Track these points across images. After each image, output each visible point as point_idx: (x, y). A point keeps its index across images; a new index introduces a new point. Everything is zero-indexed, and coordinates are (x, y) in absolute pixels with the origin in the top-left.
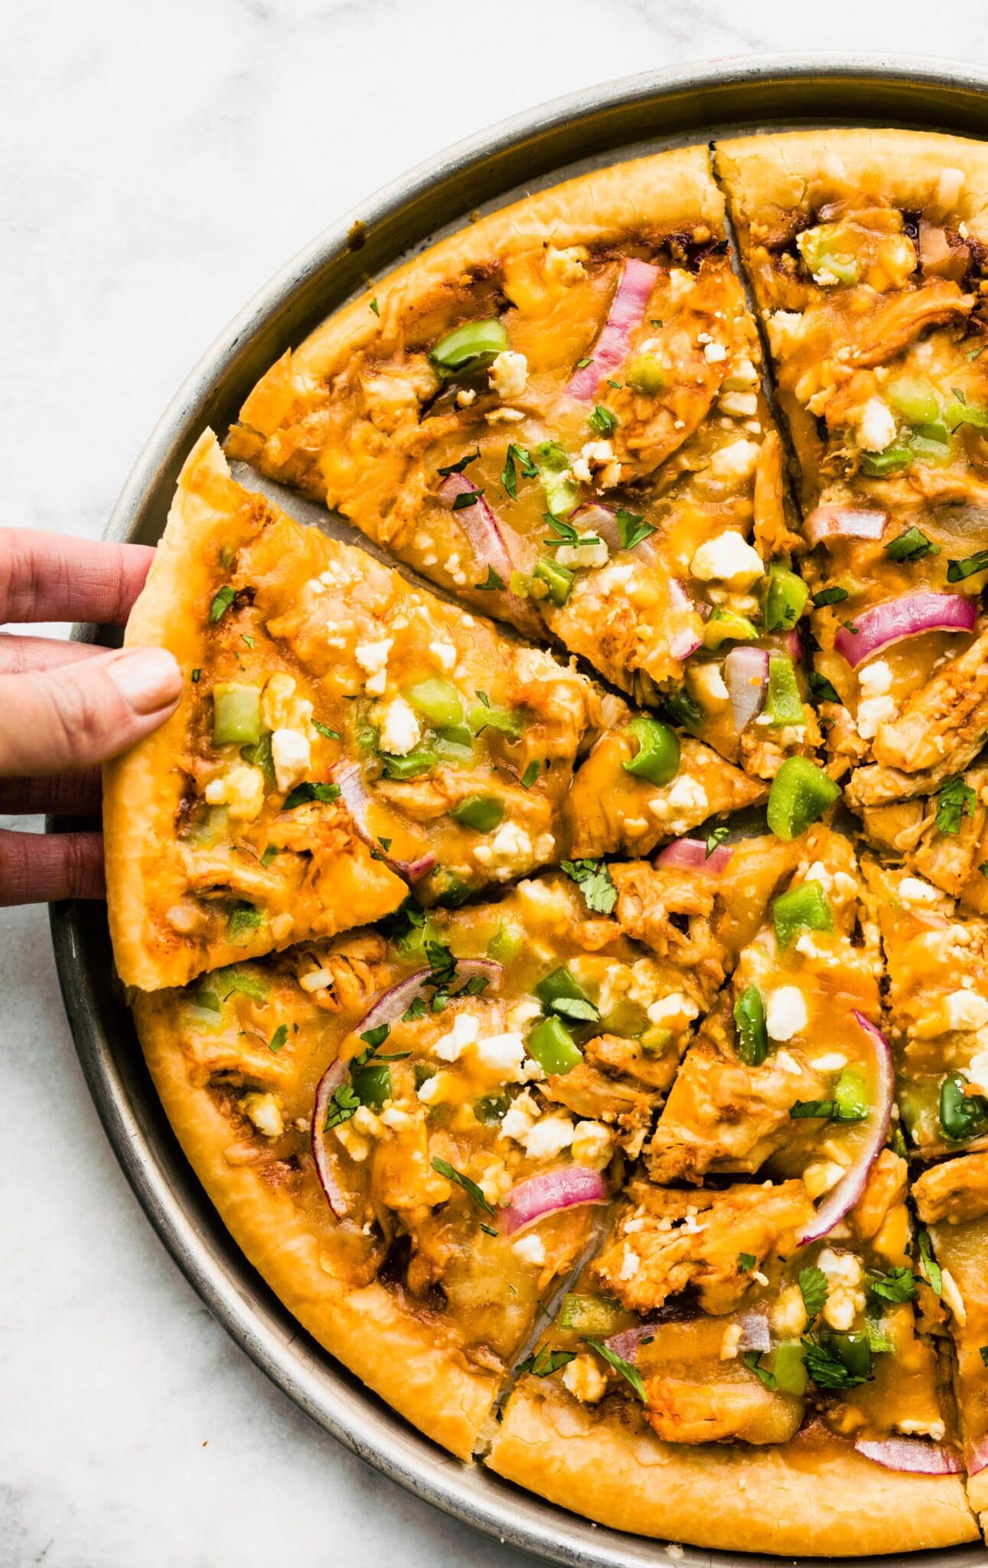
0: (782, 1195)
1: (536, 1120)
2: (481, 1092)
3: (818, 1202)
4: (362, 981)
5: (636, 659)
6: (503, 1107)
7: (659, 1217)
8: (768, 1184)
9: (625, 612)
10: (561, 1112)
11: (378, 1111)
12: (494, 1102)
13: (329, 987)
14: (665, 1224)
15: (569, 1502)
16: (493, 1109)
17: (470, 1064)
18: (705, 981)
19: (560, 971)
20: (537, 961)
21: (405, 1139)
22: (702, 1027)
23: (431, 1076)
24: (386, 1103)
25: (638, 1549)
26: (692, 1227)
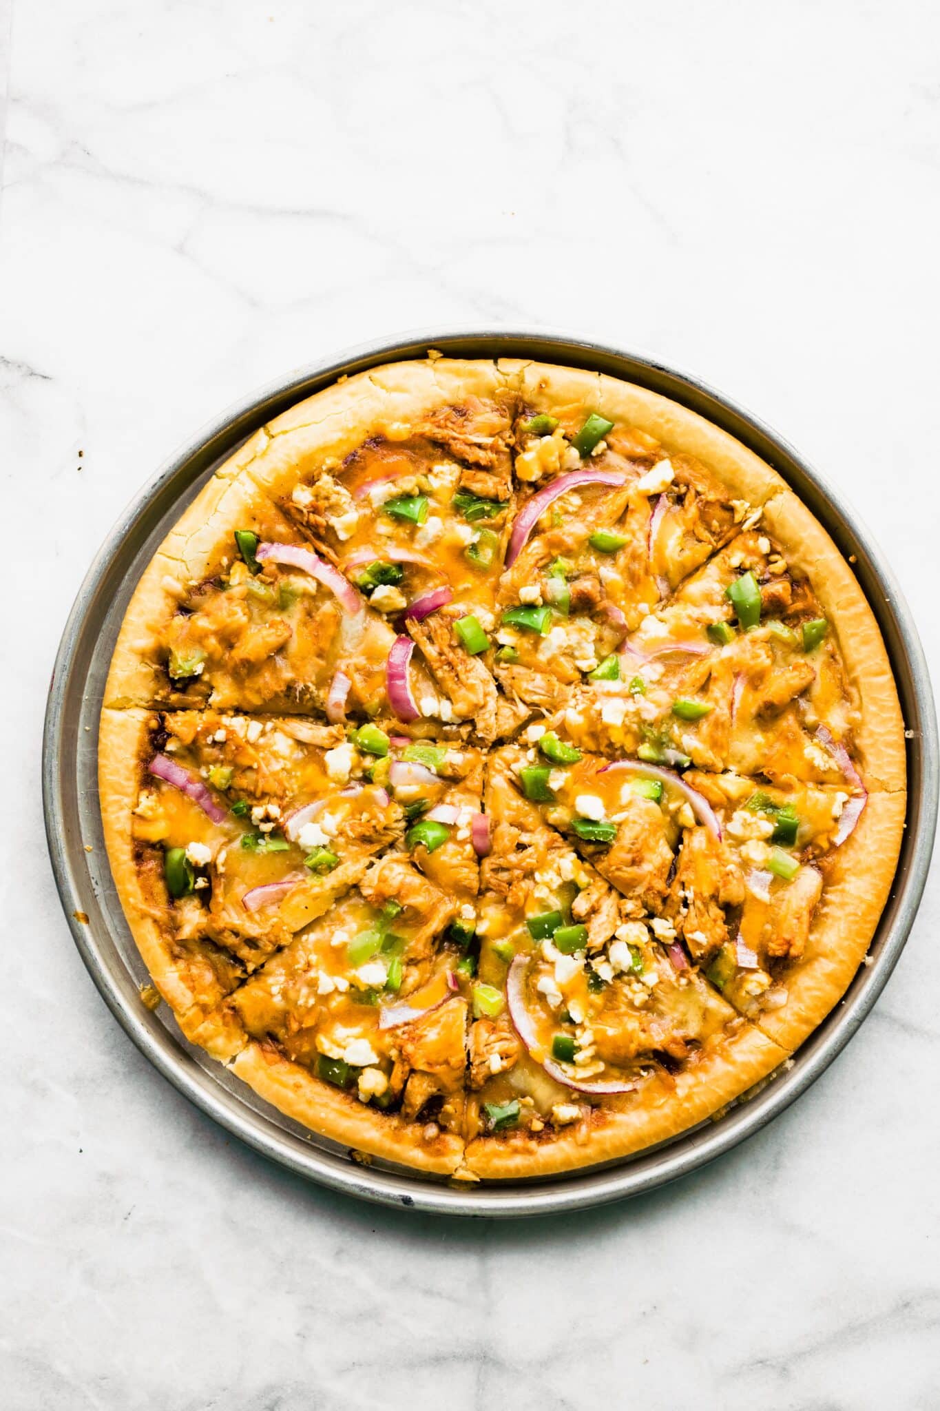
0: (690, 841)
1: (608, 960)
2: (584, 987)
3: (699, 823)
4: (502, 1040)
5: (378, 827)
6: (596, 976)
7: (679, 912)
8: (681, 847)
9: (351, 825)
10: (608, 945)
11: (579, 1048)
12: (592, 981)
13: (502, 1058)
14: (684, 911)
15: (825, 1012)
16: (597, 983)
17: (567, 990)
18: (557, 844)
19: (531, 924)
20: (520, 935)
21: (599, 1038)
22: (585, 856)
23: (568, 1013)
24: (576, 1043)
25: (862, 981)
26: (690, 895)
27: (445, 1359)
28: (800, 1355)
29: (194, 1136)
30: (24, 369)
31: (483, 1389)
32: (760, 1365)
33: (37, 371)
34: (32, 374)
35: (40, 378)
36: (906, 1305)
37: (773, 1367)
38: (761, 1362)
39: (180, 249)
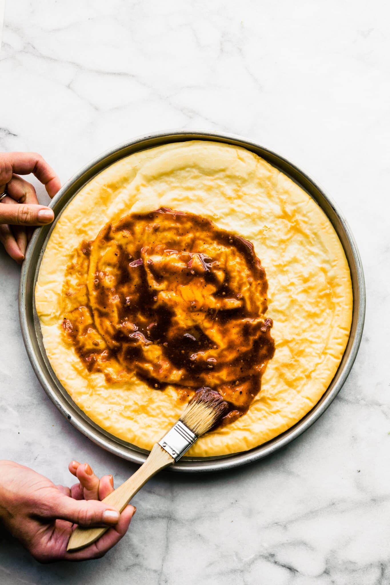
27: (155, 517)
28: (291, 522)
29: (62, 429)
30: (7, 131)
31: (169, 529)
32: (276, 524)
33: (11, 133)
34: (10, 134)
35: (13, 135)
36: (333, 504)
37: (281, 526)
38: (276, 523)
39: (69, 87)
